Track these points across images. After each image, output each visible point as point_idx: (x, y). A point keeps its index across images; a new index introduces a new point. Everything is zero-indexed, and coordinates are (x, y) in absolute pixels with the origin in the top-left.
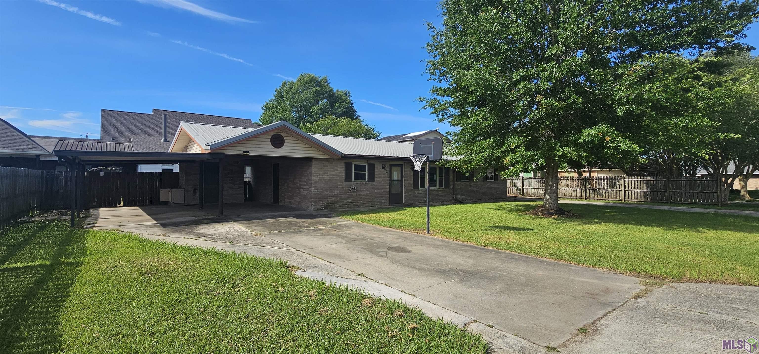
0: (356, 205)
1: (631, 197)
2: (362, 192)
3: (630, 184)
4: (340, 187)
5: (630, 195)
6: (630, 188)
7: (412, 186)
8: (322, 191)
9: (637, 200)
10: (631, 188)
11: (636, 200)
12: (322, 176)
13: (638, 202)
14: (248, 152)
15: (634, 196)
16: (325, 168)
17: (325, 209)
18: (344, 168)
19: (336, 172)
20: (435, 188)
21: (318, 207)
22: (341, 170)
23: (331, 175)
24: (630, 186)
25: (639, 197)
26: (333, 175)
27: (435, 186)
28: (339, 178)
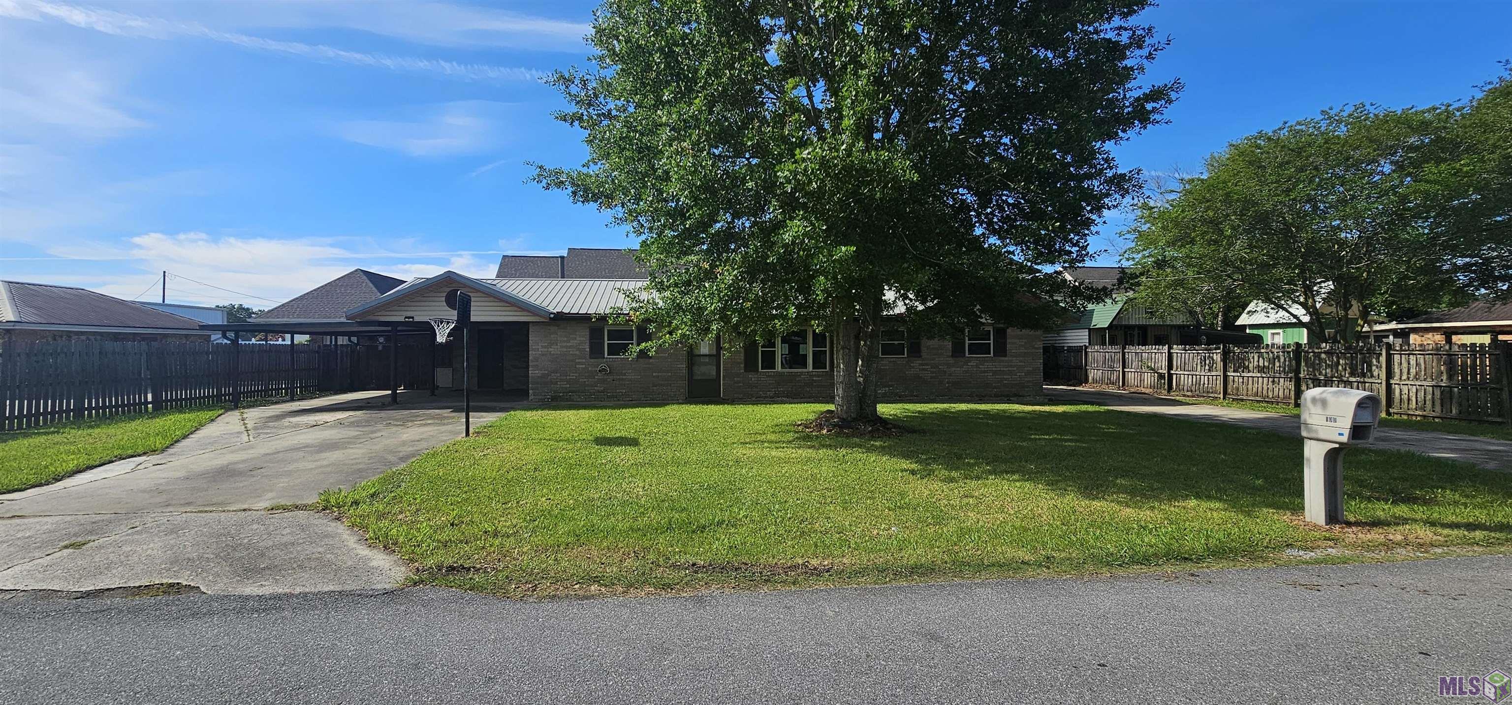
0: (613, 397)
1: (1406, 402)
2: (625, 375)
3: (1405, 365)
4: (581, 366)
5: (1405, 397)
6: (1404, 377)
7: (742, 366)
8: (546, 372)
9: (1421, 413)
10: (1408, 378)
11: (1417, 413)
12: (546, 350)
13: (1424, 416)
14: (413, 318)
15: (1414, 399)
16: (552, 336)
17: (552, 401)
18: (588, 337)
19: (572, 343)
20: (804, 370)
21: (540, 397)
22: (582, 339)
23: (562, 347)
24: (1405, 371)
25: (1427, 402)
26: (566, 347)
27: (805, 365)
28: (577, 353)
